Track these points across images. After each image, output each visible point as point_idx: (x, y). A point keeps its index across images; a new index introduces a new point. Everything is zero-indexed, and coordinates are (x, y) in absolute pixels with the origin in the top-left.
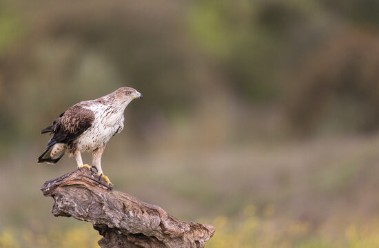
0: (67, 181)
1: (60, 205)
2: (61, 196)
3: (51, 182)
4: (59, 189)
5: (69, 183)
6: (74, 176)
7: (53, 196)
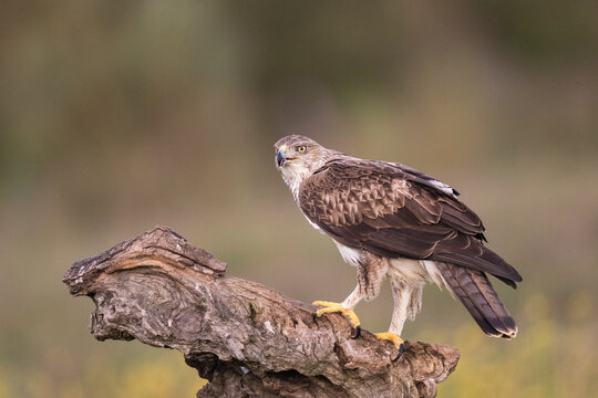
0: (122, 260)
1: (108, 315)
2: (109, 295)
3: (86, 263)
4: (104, 279)
5: (127, 264)
6: (137, 248)
7: (92, 295)
